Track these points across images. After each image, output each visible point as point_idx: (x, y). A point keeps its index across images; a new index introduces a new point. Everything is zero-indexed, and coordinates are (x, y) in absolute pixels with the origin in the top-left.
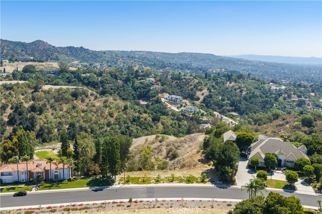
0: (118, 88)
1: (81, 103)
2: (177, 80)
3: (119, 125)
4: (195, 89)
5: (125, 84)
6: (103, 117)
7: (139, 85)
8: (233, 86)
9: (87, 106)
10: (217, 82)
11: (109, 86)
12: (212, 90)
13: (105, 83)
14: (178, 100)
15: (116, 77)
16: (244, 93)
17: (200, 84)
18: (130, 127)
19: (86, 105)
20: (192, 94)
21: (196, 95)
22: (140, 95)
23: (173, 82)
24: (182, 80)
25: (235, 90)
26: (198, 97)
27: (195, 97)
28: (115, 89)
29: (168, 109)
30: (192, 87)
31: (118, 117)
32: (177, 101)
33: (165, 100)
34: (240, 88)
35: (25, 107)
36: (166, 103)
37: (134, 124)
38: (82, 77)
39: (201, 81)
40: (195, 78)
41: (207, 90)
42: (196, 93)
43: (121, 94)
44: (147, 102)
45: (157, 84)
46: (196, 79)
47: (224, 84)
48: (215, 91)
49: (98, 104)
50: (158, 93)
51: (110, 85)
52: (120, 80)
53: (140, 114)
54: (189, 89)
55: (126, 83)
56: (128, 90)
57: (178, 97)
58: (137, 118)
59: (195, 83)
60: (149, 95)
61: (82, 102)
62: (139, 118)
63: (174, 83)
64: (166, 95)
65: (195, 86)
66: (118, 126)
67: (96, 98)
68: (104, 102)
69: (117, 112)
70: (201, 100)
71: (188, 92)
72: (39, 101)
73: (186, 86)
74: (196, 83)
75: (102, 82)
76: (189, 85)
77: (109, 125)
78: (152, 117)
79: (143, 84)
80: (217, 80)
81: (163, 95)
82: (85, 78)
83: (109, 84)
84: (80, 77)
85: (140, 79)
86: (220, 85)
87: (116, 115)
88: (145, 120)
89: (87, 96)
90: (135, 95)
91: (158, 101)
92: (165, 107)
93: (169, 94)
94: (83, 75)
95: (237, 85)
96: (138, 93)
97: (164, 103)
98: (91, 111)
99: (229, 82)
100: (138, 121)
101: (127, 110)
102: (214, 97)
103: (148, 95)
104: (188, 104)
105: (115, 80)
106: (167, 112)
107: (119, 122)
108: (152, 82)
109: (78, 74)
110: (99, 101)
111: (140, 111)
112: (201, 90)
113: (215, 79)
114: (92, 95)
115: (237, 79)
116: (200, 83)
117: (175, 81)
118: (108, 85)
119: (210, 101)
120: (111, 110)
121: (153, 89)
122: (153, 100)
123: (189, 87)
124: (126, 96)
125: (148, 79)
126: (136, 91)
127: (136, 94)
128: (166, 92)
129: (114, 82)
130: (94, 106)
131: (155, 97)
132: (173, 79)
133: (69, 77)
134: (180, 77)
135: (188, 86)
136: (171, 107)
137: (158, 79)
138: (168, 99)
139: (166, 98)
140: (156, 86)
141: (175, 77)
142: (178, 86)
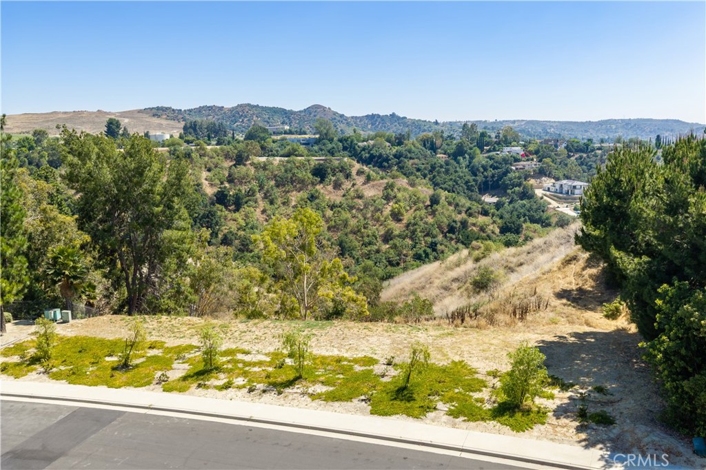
0: (433, 168)
1: (332, 190)
2: (581, 151)
3: (412, 239)
5: (452, 161)
6: (378, 220)
7: (483, 162)
9: (344, 196)
11: (412, 164)
13: (405, 157)
14: (577, 191)
15: (433, 148)
18: (438, 245)
19: (342, 194)
22: (486, 183)
23: (569, 157)
24: (592, 151)
28: (425, 169)
29: (550, 213)
31: (413, 221)
32: (574, 194)
33: (544, 192)
35: (206, 195)
36: (545, 198)
37: (451, 239)
38: (359, 147)
43: (438, 179)
44: (499, 197)
45: (528, 160)
49: (370, 192)
50: (527, 177)
51: (416, 161)
52: (445, 154)
53: (470, 215)
55: (455, 159)
56: (456, 172)
57: (577, 183)
58: (459, 224)
60: (504, 181)
61: (334, 188)
62: (464, 224)
63: (573, 158)
64: (548, 182)
66: (409, 242)
67: (368, 179)
68: (386, 188)
69: (412, 210)
72: (241, 183)
75: (398, 156)
77: (387, 238)
78: (501, 225)
79: (493, 159)
81: (540, 183)
82: (364, 149)
83: (413, 159)
84: (354, 148)
85: (489, 151)
87: (407, 217)
88: (482, 229)
89: (348, 176)
90: (473, 183)
91: (527, 195)
92: (542, 208)
93: (556, 179)
94: (360, 144)
96: (480, 178)
98: (351, 208)
100: (462, 232)
101: (435, 206)
103: (504, 183)
105: (429, 152)
106: (547, 219)
107: (414, 232)
108: (515, 155)
109: (352, 142)
110: (373, 186)
111: (470, 208)
114: (360, 173)
117: (577, 156)
118: (411, 161)
120: (397, 206)
121: (517, 169)
122: (514, 193)
124: (451, 183)
125: (506, 149)
126: (476, 175)
127: (474, 180)
128: (549, 176)
129: (426, 156)
130: (360, 197)
131: (519, 185)
132: (570, 151)
133: (333, 148)
134: (587, 145)
136: (558, 207)
137: (532, 148)
138: (552, 189)
139: (547, 189)
140: (525, 163)
141: (576, 145)
142: (581, 164)
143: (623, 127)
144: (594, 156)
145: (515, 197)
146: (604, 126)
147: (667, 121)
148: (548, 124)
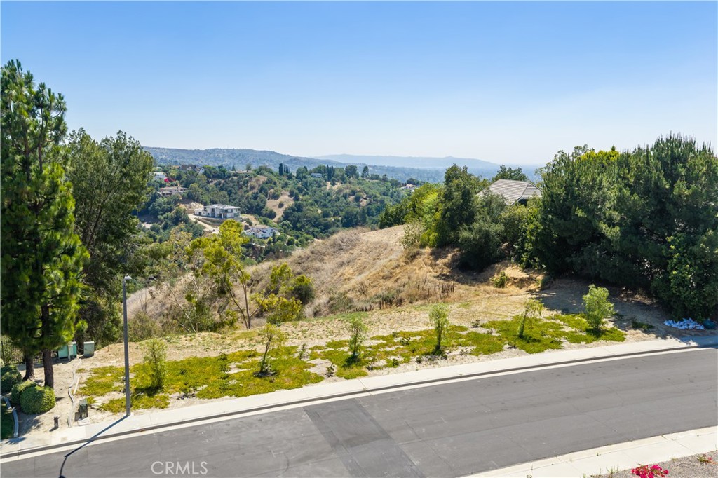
2: (219, 177)
4: (262, 195)
8: (340, 191)
10: (306, 183)
12: (301, 197)
14: (229, 215)
16: (364, 203)
17: (272, 185)
20: (258, 205)
21: (266, 208)
23: (208, 182)
24: (229, 177)
25: (345, 196)
26: (271, 211)
27: (264, 211)
30: (255, 191)
32: (226, 218)
33: (197, 217)
34: (353, 193)
36: (199, 222)
39: (275, 179)
40: (258, 173)
41: (291, 196)
42: (265, 203)
44: (150, 223)
45: (172, 185)
46: (261, 174)
47: (320, 186)
48: (307, 196)
50: (176, 202)
54: (248, 196)
57: (228, 207)
59: (261, 182)
60: (154, 207)
63: (212, 184)
64: (199, 207)
65: (261, 190)
70: (277, 217)
71: (248, 202)
73: (241, 190)
74: (263, 183)
76: (247, 187)
80: (305, 177)
81: (190, 208)
86: (314, 188)
91: (181, 219)
92: (200, 232)
93: (205, 204)
95: (347, 188)
97: (196, 222)
99: (329, 183)
102: (308, 210)
104: (254, 222)
108: (158, 180)
112: (275, 197)
113: (301, 175)
115: (346, 176)
116: (271, 183)
117: (215, 181)
119: (299, 218)
121: (164, 194)
122: (167, 218)
123: (247, 191)
128: (198, 201)
131: (171, 210)
132: (208, 177)
134: (223, 172)
135: (245, 189)
136: (214, 231)
137: (173, 173)
138: (204, 213)
139: (198, 213)
140: (171, 188)
141: (213, 171)
142: (221, 189)
143: (229, 156)
144: (231, 181)
145: (170, 223)
146: (212, 155)
147: (265, 152)
148: (157, 150)
